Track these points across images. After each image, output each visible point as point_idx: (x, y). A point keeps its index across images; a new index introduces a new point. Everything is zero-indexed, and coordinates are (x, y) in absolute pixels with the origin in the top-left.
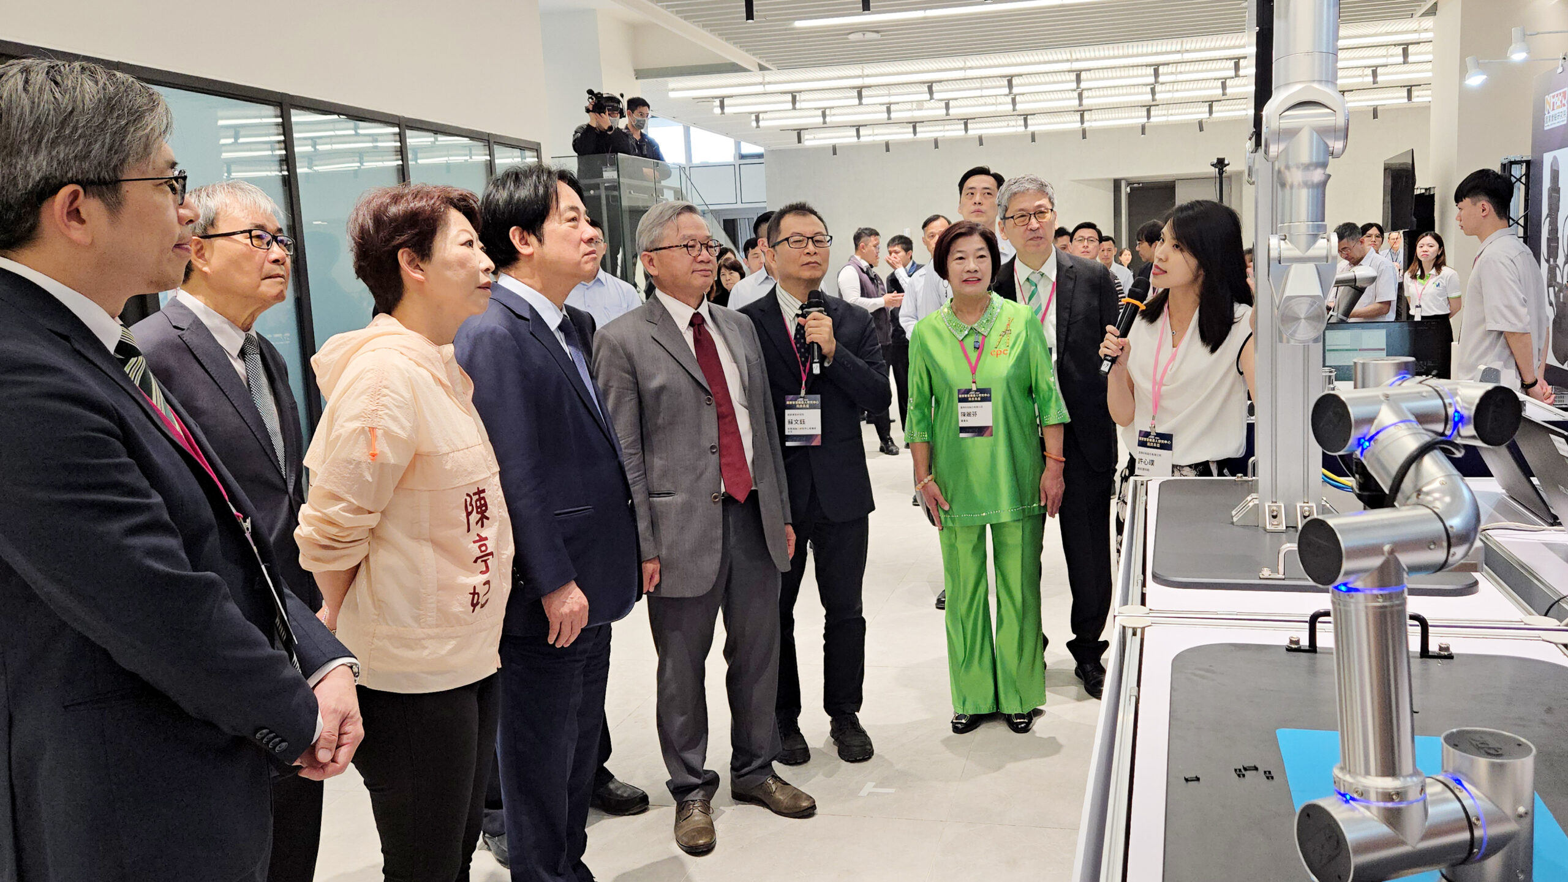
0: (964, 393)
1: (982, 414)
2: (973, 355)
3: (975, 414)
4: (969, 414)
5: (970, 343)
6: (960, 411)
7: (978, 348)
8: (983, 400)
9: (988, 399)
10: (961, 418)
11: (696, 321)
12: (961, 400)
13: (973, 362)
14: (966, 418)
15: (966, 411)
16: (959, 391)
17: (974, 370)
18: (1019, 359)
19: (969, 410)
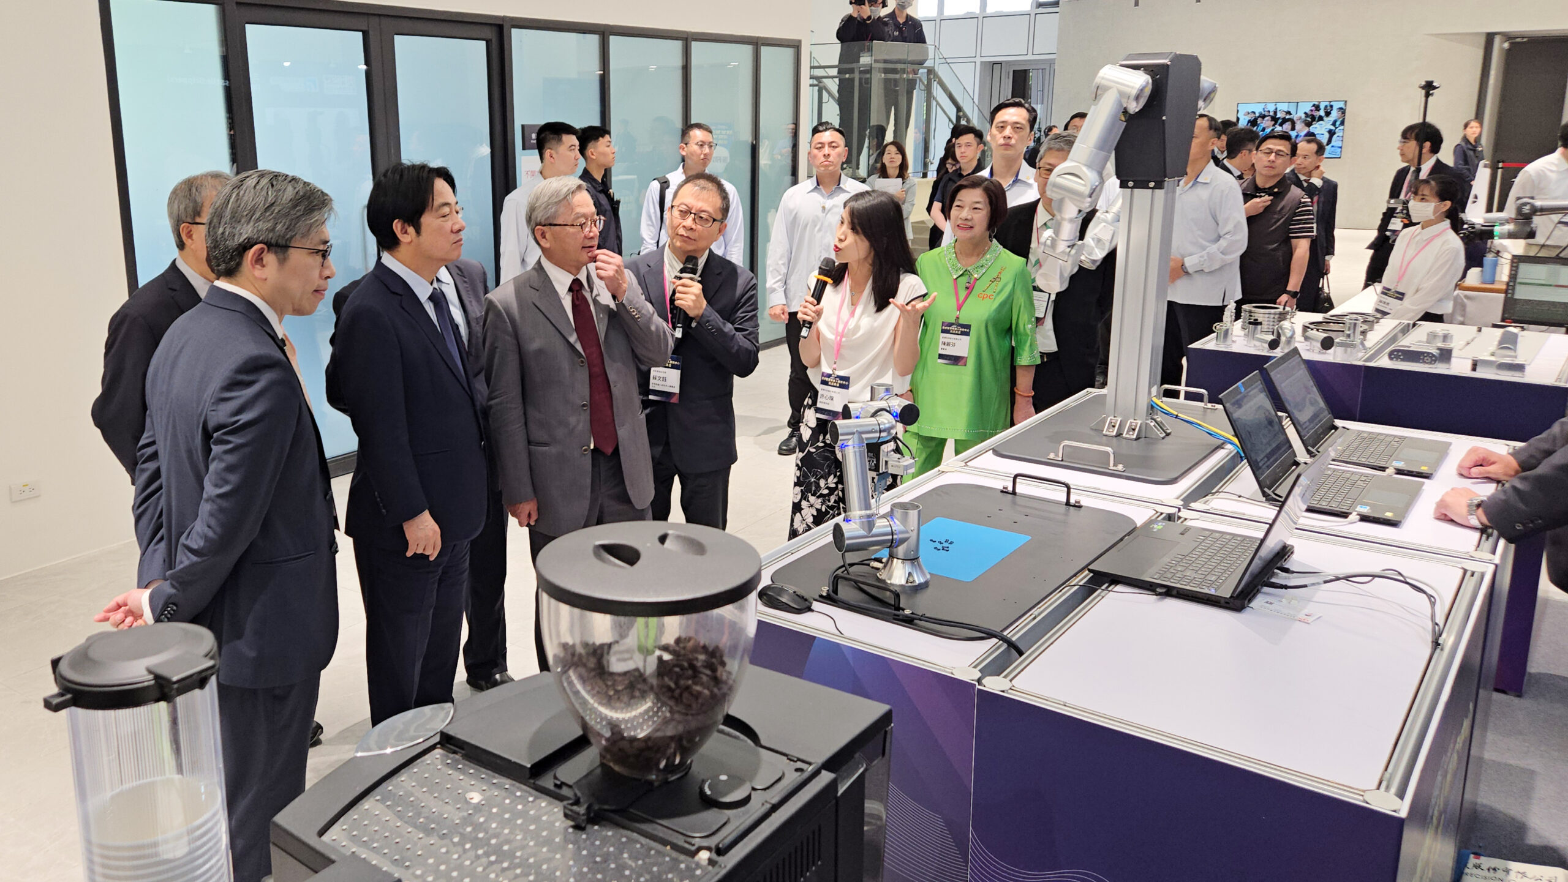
0: (947, 326)
1: (962, 346)
2: (962, 294)
3: (954, 345)
4: (948, 344)
5: (963, 281)
6: (942, 340)
7: (969, 289)
8: (963, 334)
9: (967, 334)
10: (941, 346)
11: (576, 288)
12: (943, 331)
13: (961, 301)
14: (945, 347)
15: (946, 341)
16: (943, 323)
17: (959, 308)
18: (1002, 305)
19: (949, 341)
